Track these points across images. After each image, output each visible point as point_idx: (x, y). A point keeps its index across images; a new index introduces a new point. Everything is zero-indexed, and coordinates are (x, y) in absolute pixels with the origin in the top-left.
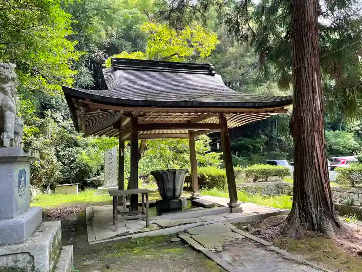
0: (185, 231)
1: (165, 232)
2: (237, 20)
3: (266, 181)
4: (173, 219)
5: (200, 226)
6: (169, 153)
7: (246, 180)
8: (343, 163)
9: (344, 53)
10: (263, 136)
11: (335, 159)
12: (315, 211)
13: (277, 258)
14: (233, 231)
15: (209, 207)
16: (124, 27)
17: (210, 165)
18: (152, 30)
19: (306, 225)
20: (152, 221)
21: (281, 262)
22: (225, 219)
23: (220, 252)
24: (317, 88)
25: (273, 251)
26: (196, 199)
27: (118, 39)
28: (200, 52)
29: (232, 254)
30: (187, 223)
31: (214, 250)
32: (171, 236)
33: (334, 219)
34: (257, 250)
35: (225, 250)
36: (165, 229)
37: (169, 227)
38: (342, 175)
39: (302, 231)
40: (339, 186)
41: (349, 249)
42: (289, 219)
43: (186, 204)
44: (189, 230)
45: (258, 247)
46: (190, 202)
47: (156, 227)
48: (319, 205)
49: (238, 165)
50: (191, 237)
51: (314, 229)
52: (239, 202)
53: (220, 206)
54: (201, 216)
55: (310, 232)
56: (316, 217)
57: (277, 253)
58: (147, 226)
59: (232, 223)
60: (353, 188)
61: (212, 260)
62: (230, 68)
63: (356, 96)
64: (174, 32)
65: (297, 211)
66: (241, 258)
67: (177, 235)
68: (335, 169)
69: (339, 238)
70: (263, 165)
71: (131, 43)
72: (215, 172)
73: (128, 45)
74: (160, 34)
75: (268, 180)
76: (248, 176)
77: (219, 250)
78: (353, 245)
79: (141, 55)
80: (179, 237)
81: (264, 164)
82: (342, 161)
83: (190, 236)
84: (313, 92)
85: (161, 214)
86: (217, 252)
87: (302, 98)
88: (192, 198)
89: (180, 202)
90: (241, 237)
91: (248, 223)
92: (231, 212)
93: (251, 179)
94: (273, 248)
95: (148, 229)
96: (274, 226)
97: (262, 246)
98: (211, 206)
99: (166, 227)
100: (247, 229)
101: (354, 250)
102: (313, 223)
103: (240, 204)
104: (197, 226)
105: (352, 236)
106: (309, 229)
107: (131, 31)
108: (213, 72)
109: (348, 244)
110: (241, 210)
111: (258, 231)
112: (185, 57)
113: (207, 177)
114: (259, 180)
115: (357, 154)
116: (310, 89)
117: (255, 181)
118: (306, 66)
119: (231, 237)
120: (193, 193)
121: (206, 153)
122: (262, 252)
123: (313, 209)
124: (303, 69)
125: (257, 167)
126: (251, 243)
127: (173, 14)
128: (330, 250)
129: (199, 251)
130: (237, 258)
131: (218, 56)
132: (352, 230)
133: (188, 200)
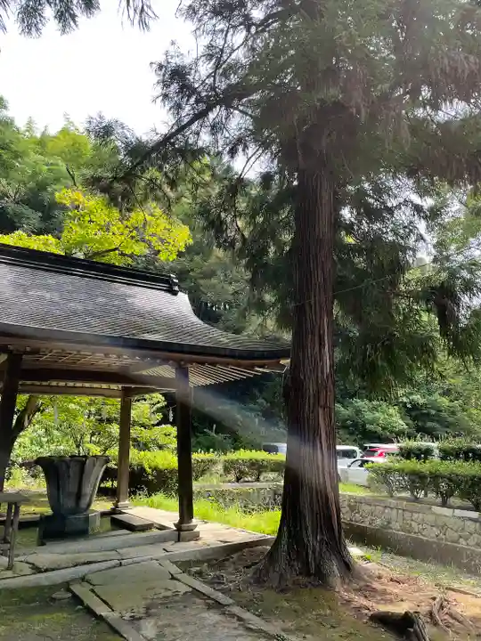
0: (83, 579)
1: (43, 579)
2: (219, 214)
3: (258, 480)
4: (65, 553)
5: (115, 567)
6: (83, 422)
7: (224, 478)
8: (381, 455)
9: (366, 292)
10: (260, 401)
11: (370, 447)
12: (313, 541)
13: (235, 628)
14: (173, 578)
15: (140, 531)
16: (31, 184)
17: (161, 447)
18: (77, 203)
19: (298, 566)
20: (22, 558)
21: (241, 635)
22: (164, 554)
23: (140, 618)
24: (326, 338)
25: (233, 615)
26: (121, 513)
27: (17, 203)
28: (159, 251)
29: (160, 623)
30: (89, 563)
31: (129, 614)
32: (54, 587)
33: (343, 557)
34: (206, 615)
35: (149, 616)
36: (45, 574)
37: (53, 570)
38: (374, 475)
39: (290, 577)
40: (371, 494)
41: (358, 609)
42: (272, 556)
43: (98, 524)
44: (90, 577)
45: (209, 607)
46: (107, 520)
47: (27, 569)
48: (319, 530)
49: (211, 450)
50: (93, 591)
51: (308, 574)
52: (194, 521)
53: (162, 528)
54: (121, 548)
55: (304, 580)
56: (314, 552)
57: (240, 619)
58: (10, 567)
59: (175, 563)
60: (390, 500)
61: (122, 636)
62: (214, 281)
63: (379, 357)
64: (116, 213)
65: (284, 541)
66: (174, 630)
67: (66, 586)
68: (366, 465)
69: (346, 591)
70: (254, 451)
71: (40, 214)
72: (166, 462)
73: (35, 217)
74: (91, 212)
75: (261, 478)
76: (227, 470)
77: (138, 616)
78: (365, 602)
79: (50, 242)
80: (69, 590)
81: (256, 451)
82: (379, 451)
83: (91, 587)
84: (320, 344)
85: (43, 544)
86: (133, 619)
87: (303, 352)
88: (114, 511)
89: (87, 519)
90: (183, 589)
91: (203, 562)
92: (179, 541)
93: (232, 477)
94: (236, 610)
95: (9, 573)
96: (248, 567)
97: (217, 606)
98: (146, 527)
99: (46, 571)
100: (200, 574)
101: (367, 611)
102: (308, 563)
103: (196, 526)
104: (110, 568)
105: (368, 586)
106: (301, 574)
107: (44, 193)
108: (176, 288)
109: (359, 600)
110: (196, 537)
111: (218, 577)
112: (131, 256)
113: (149, 471)
114: (246, 479)
115: (398, 442)
116: (317, 338)
117: (238, 480)
118: (313, 302)
119: (167, 589)
120: (118, 501)
121: (153, 425)
122: (212, 617)
123: (311, 539)
124: (307, 308)
125: (244, 455)
126: (198, 601)
127: (116, 185)
128: (328, 612)
129: (100, 618)
130: (167, 631)
131: (197, 258)
132: (370, 576)
133: (103, 514)
